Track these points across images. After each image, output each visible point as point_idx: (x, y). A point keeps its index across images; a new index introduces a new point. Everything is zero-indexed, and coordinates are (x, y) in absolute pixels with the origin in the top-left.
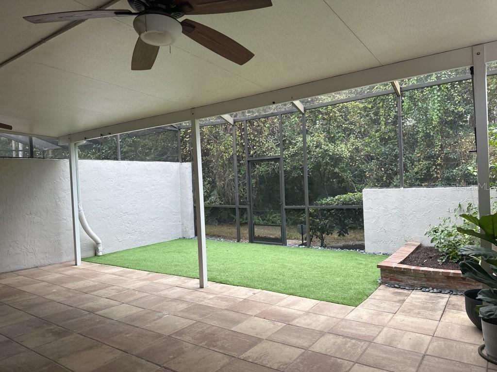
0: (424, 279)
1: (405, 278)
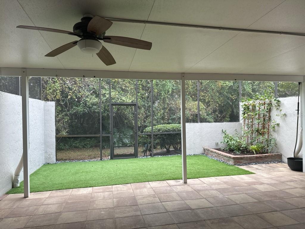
0: (249, 160)
1: (242, 161)
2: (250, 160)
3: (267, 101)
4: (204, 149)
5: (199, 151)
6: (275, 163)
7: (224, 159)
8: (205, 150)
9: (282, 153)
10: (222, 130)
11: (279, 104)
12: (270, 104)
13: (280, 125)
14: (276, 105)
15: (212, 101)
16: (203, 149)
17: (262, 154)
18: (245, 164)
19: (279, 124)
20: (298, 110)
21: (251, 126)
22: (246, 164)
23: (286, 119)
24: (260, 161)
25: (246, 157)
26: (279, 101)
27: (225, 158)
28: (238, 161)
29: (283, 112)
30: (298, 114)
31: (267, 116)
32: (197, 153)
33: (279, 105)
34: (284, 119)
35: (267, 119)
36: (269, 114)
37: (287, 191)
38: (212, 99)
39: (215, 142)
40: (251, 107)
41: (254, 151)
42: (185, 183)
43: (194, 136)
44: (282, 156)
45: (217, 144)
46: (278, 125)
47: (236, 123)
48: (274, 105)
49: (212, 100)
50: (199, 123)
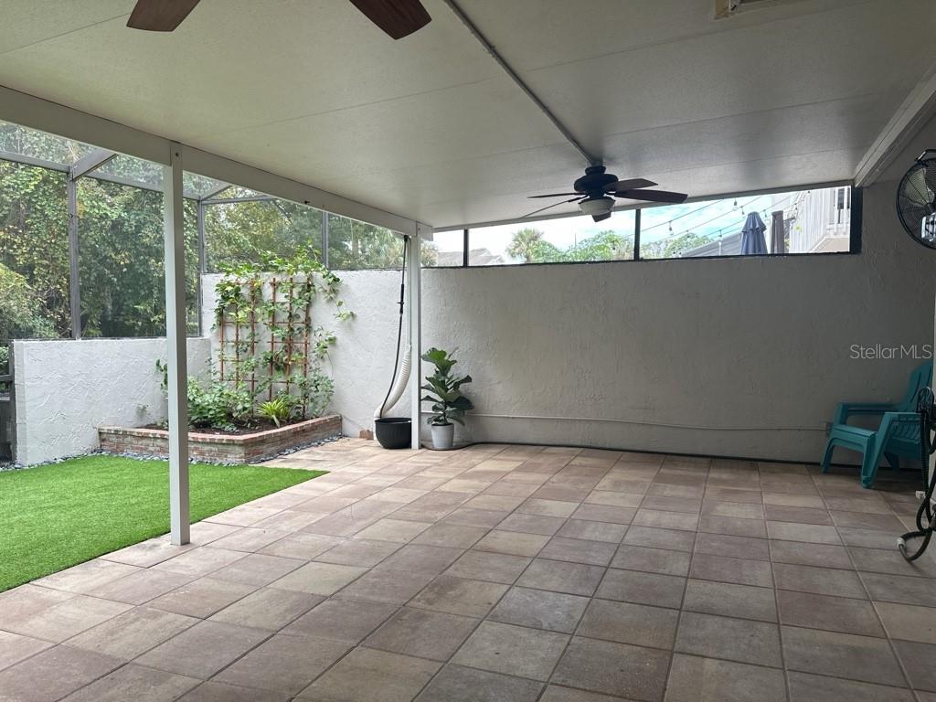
0: (278, 443)
1: (264, 447)
2: (282, 443)
3: (301, 276)
4: (100, 433)
5: (83, 442)
6: (332, 440)
7: (202, 453)
8: (105, 436)
9: (344, 412)
10: (158, 365)
11: (336, 288)
12: (309, 287)
13: (339, 342)
14: (327, 288)
15: (47, 267)
16: (96, 432)
17: (293, 423)
18: (270, 455)
19: (335, 339)
20: (402, 303)
21: (249, 348)
22: (272, 456)
23: (354, 325)
24: (302, 440)
25: (274, 434)
26: (336, 280)
27: (206, 448)
28: (254, 451)
29: (345, 310)
30: (401, 311)
31: (299, 317)
32: (75, 453)
33: (334, 291)
34: (350, 326)
35: (298, 324)
36: (307, 313)
37: (447, 490)
38: (43, 256)
39: (134, 405)
40: (245, 291)
41: (274, 417)
42: (185, 542)
43: (64, 388)
44: (344, 420)
45: (142, 412)
46: (333, 341)
47: (195, 341)
48: (320, 290)
49: (45, 262)
50: (80, 340)
